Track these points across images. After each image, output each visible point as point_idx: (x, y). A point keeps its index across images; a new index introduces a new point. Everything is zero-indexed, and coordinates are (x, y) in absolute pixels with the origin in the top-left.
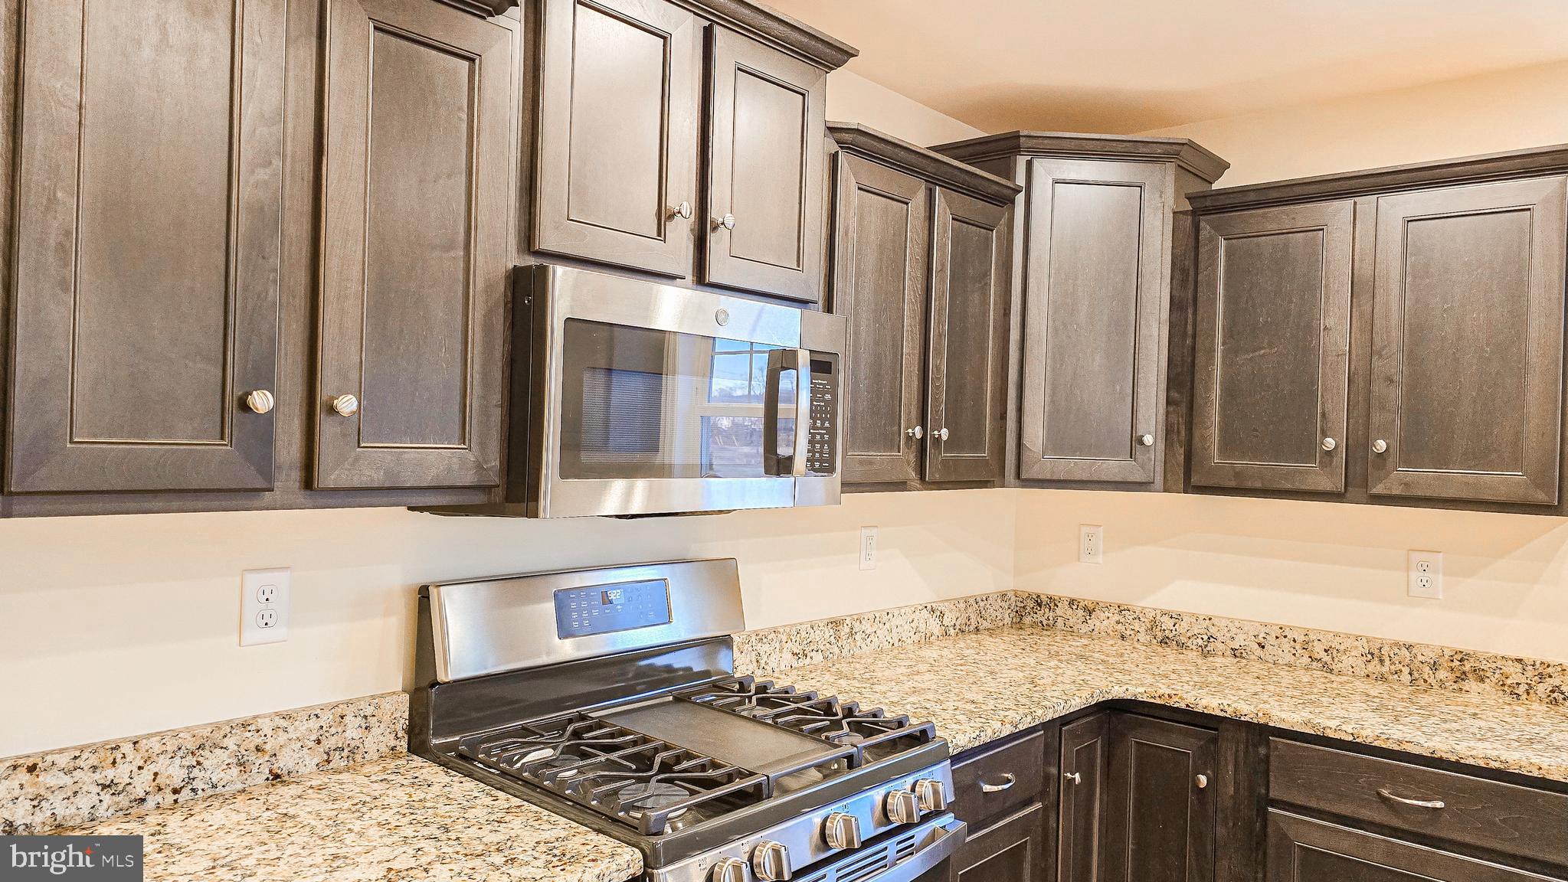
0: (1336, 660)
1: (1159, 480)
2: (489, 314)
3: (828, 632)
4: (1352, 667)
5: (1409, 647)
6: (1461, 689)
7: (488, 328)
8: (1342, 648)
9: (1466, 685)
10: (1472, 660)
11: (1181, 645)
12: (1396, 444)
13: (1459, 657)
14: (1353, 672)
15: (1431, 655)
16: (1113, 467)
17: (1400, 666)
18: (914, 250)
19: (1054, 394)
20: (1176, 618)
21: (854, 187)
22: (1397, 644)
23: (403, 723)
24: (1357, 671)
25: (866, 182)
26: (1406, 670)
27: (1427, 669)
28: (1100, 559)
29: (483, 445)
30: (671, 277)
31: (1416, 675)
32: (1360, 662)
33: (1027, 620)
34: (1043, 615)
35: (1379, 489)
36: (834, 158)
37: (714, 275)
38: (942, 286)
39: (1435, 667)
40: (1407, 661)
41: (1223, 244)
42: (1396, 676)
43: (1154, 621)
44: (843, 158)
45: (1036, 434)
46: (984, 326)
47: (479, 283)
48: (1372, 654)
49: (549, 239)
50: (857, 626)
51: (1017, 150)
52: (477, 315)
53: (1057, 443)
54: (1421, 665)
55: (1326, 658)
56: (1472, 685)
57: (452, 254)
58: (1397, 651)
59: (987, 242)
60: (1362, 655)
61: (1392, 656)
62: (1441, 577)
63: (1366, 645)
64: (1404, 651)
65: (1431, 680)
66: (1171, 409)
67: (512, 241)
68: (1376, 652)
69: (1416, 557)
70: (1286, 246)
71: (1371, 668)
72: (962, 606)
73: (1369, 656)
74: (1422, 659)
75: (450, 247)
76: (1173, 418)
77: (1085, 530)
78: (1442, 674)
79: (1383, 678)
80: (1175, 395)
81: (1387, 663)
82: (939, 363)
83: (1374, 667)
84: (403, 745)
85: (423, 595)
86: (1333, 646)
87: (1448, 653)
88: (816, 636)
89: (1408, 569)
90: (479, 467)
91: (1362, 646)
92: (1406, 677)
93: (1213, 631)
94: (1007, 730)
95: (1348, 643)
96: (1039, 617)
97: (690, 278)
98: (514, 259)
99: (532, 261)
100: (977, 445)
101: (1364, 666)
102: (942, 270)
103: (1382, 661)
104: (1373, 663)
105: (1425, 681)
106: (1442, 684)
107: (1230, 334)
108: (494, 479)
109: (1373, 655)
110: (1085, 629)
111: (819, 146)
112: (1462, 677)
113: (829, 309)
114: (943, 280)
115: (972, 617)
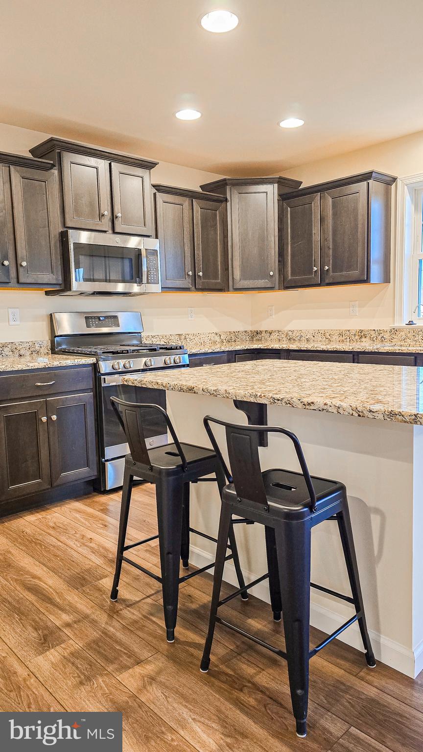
0: (332, 337)
1: (277, 286)
2: (55, 243)
3: (177, 337)
5: (349, 331)
7: (55, 246)
8: (333, 334)
9: (362, 340)
10: (363, 332)
11: (294, 340)
12: (331, 267)
13: (360, 332)
15: (354, 332)
16: (261, 283)
18: (187, 218)
19: (242, 262)
20: (293, 331)
21: (162, 202)
22: (346, 330)
23: (49, 347)
25: (166, 200)
26: (348, 338)
28: (274, 316)
29: (57, 274)
30: (105, 232)
32: (338, 337)
33: (254, 339)
34: (258, 337)
36: (155, 194)
37: (117, 230)
38: (198, 230)
39: (355, 335)
40: (348, 335)
41: (289, 208)
43: (287, 334)
44: (158, 194)
45: (237, 274)
46: (216, 242)
47: (52, 236)
49: (69, 224)
50: (187, 336)
51: (226, 184)
52: (53, 243)
53: (244, 277)
54: (352, 335)
55: (330, 338)
56: (364, 339)
57: (45, 229)
58: (346, 333)
59: (216, 215)
60: (338, 335)
62: (357, 309)
64: (348, 333)
65: (354, 339)
66: (280, 263)
67: (60, 225)
69: (351, 304)
70: (304, 207)
72: (229, 333)
74: (352, 333)
75: (44, 227)
76: (280, 267)
77: (270, 308)
78: (357, 337)
79: (343, 341)
80: (280, 259)
81: (344, 336)
82: (199, 253)
83: (341, 338)
84: (50, 352)
85: (51, 315)
86: (331, 334)
87: (358, 331)
88: (173, 338)
89: (350, 307)
90: (57, 279)
91: (338, 333)
92: (348, 340)
93: (302, 334)
94: (210, 351)
95: (335, 333)
96: (258, 338)
97: (110, 231)
98: (61, 229)
99: (65, 229)
100: (216, 277)
102: (197, 224)
103: (342, 336)
107: (292, 238)
108: (60, 282)
109: (341, 334)
110: (270, 339)
111: (149, 191)
113: (157, 237)
114: (198, 228)
115: (232, 337)
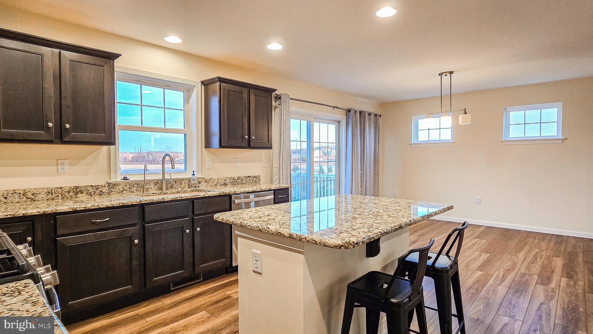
0: (36, 197)
4: (42, 198)
5: (61, 188)
6: (77, 197)
9: (78, 195)
10: (79, 188)
12: (72, 126)
13: (76, 188)
14: (43, 199)
15: (68, 189)
17: (58, 194)
22: (57, 188)
24: (44, 199)
26: (60, 195)
27: (67, 193)
31: (63, 196)
32: (45, 196)
35: (66, 139)
39: (69, 192)
40: (60, 192)
42: (57, 198)
48: (49, 192)
54: (64, 193)
55: (32, 197)
56: (80, 195)
58: (57, 190)
60: (46, 193)
61: (55, 192)
62: (68, 166)
63: (46, 190)
64: (59, 190)
65: (68, 196)
68: (50, 191)
69: (60, 162)
71: (49, 197)
73: (48, 193)
74: (65, 191)
78: (71, 194)
79: (53, 199)
81: (54, 194)
86: (35, 193)
87: (72, 188)
89: (57, 166)
92: (60, 197)
95: (40, 191)
101: (46, 197)
103: (52, 194)
104: (49, 195)
105: (66, 197)
106: (71, 197)
112: (77, 193)
